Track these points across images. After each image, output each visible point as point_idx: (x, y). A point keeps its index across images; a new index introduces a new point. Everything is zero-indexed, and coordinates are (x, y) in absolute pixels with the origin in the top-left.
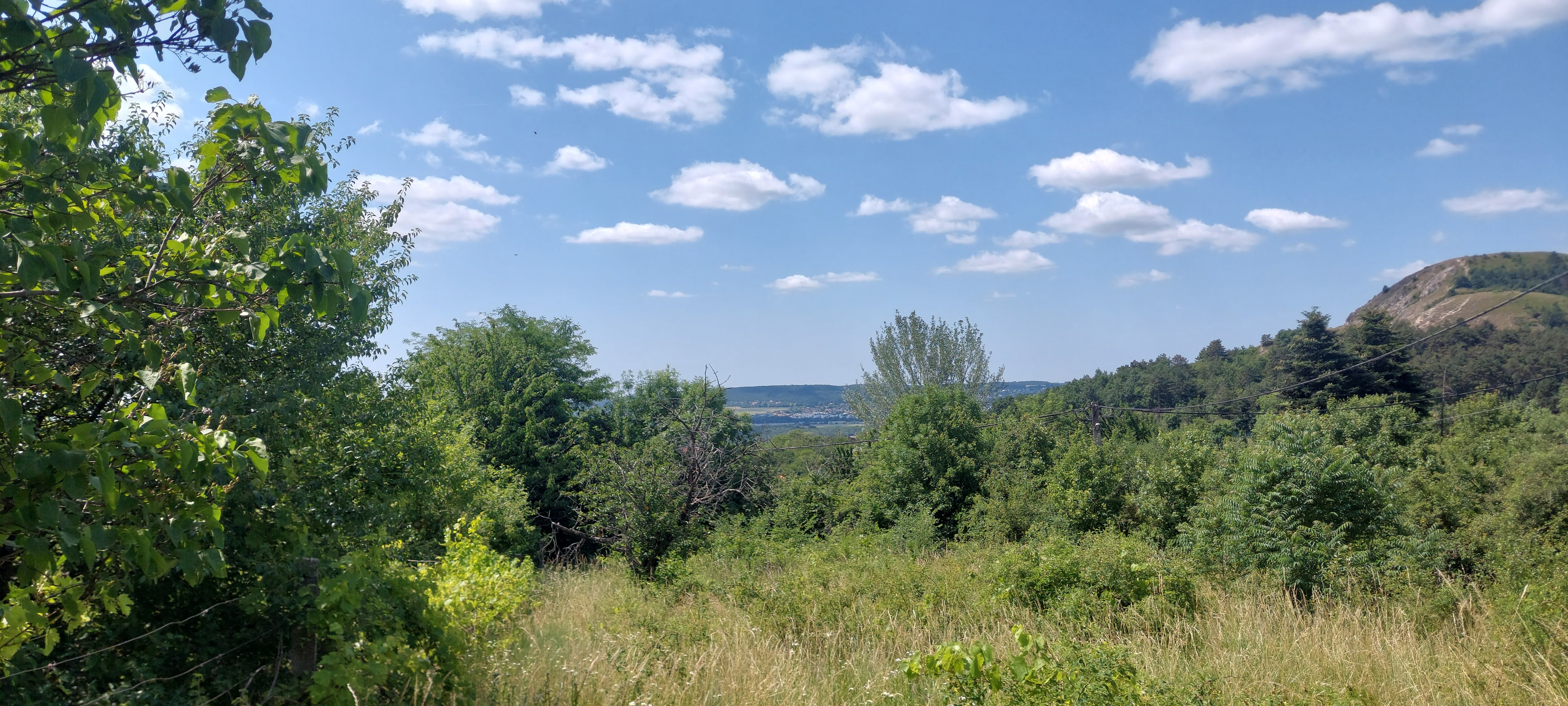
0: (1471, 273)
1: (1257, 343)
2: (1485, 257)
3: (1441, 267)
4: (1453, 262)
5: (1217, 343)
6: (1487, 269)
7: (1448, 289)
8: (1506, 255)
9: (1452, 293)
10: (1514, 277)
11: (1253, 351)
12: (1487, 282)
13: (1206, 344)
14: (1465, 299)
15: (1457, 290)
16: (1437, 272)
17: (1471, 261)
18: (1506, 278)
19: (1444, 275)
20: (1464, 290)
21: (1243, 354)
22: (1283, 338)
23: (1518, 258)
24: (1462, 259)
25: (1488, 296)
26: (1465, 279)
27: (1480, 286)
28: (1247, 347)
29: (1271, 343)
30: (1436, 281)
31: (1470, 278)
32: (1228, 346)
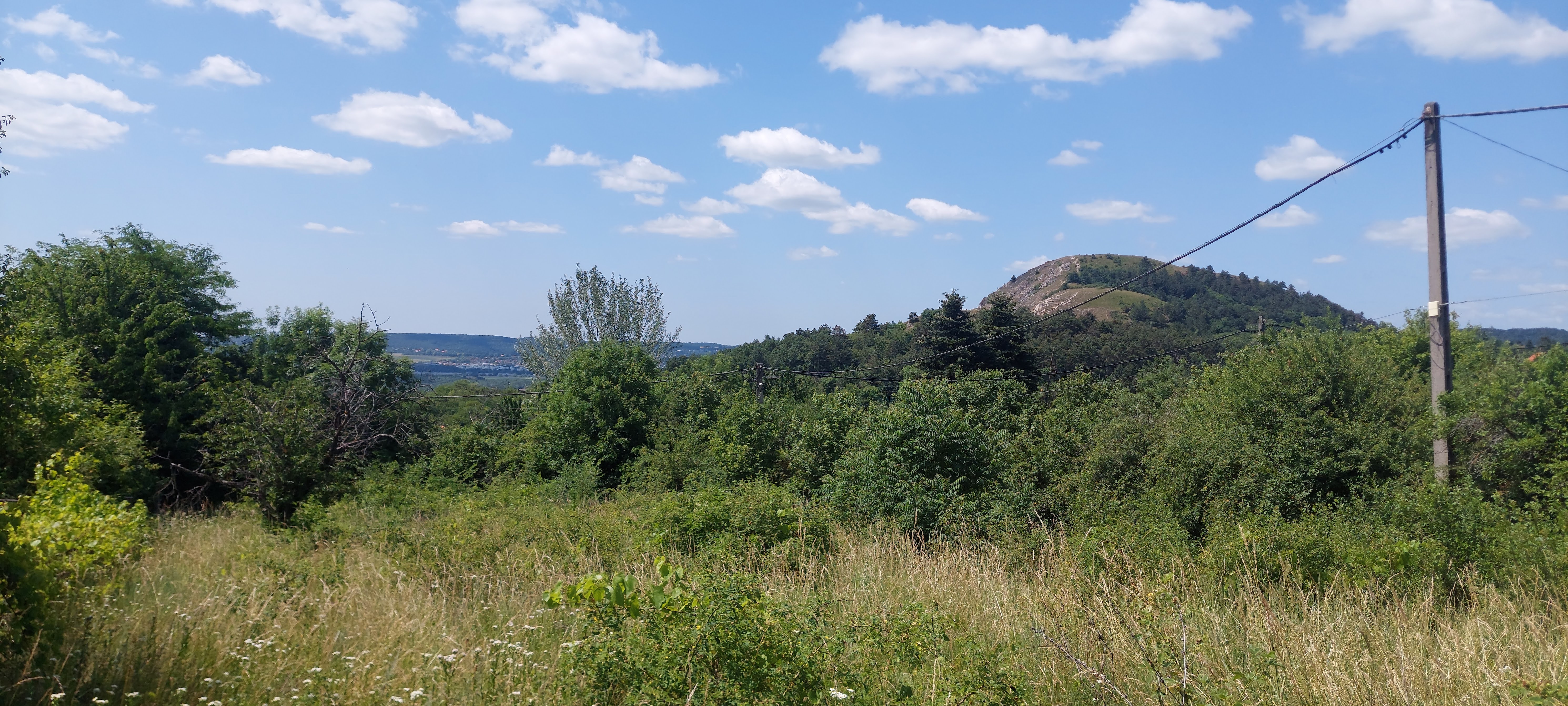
0: (1081, 270)
1: (905, 319)
2: (1093, 257)
3: (1058, 263)
4: (1068, 259)
5: (872, 317)
6: (1094, 268)
7: (1062, 283)
8: (1109, 257)
9: (1065, 287)
10: (1113, 276)
11: (902, 326)
12: (1093, 279)
13: (863, 318)
14: (1076, 293)
15: (1069, 285)
16: (1055, 267)
17: (1083, 259)
18: (1108, 277)
19: (1060, 269)
20: (1074, 285)
21: (892, 328)
22: (927, 316)
23: (1118, 260)
24: (1076, 257)
25: (1091, 291)
26: (1076, 275)
27: (1087, 282)
28: (897, 322)
29: (917, 320)
30: (1054, 275)
31: (1080, 274)
32: (881, 320)
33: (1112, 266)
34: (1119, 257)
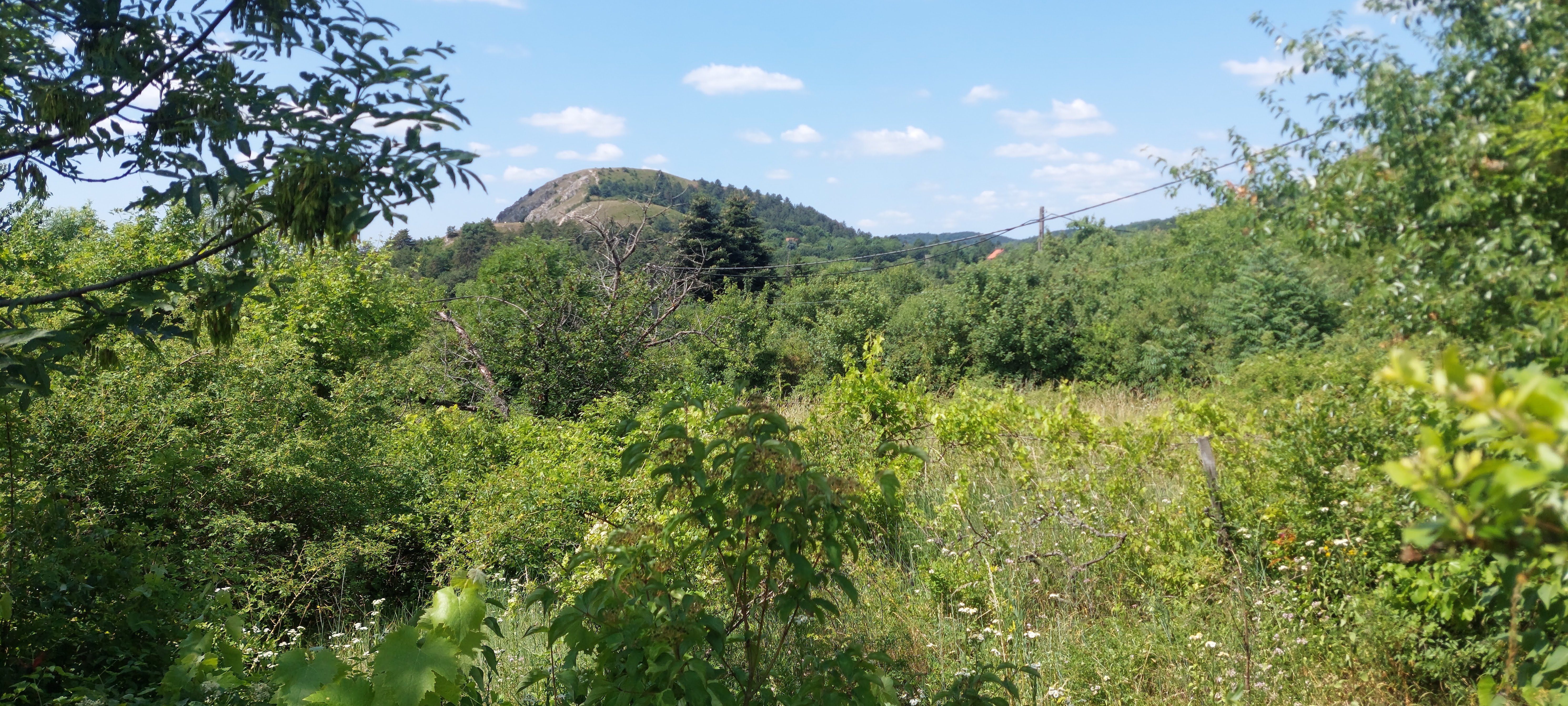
0: (601, 183)
1: (442, 233)
2: (611, 170)
3: (577, 176)
4: (586, 172)
6: (613, 181)
7: (584, 196)
8: (626, 170)
9: (588, 200)
10: (632, 189)
11: (439, 242)
12: (612, 192)
14: (597, 206)
15: (591, 197)
16: (574, 180)
17: (600, 173)
18: (627, 190)
19: (580, 182)
20: (596, 197)
21: (428, 244)
22: (467, 231)
23: (635, 173)
24: (594, 170)
25: (613, 204)
26: (597, 188)
27: (608, 195)
28: (432, 238)
29: (456, 235)
30: (574, 188)
31: (600, 187)
32: (409, 234)
33: (629, 180)
34: (635, 170)
